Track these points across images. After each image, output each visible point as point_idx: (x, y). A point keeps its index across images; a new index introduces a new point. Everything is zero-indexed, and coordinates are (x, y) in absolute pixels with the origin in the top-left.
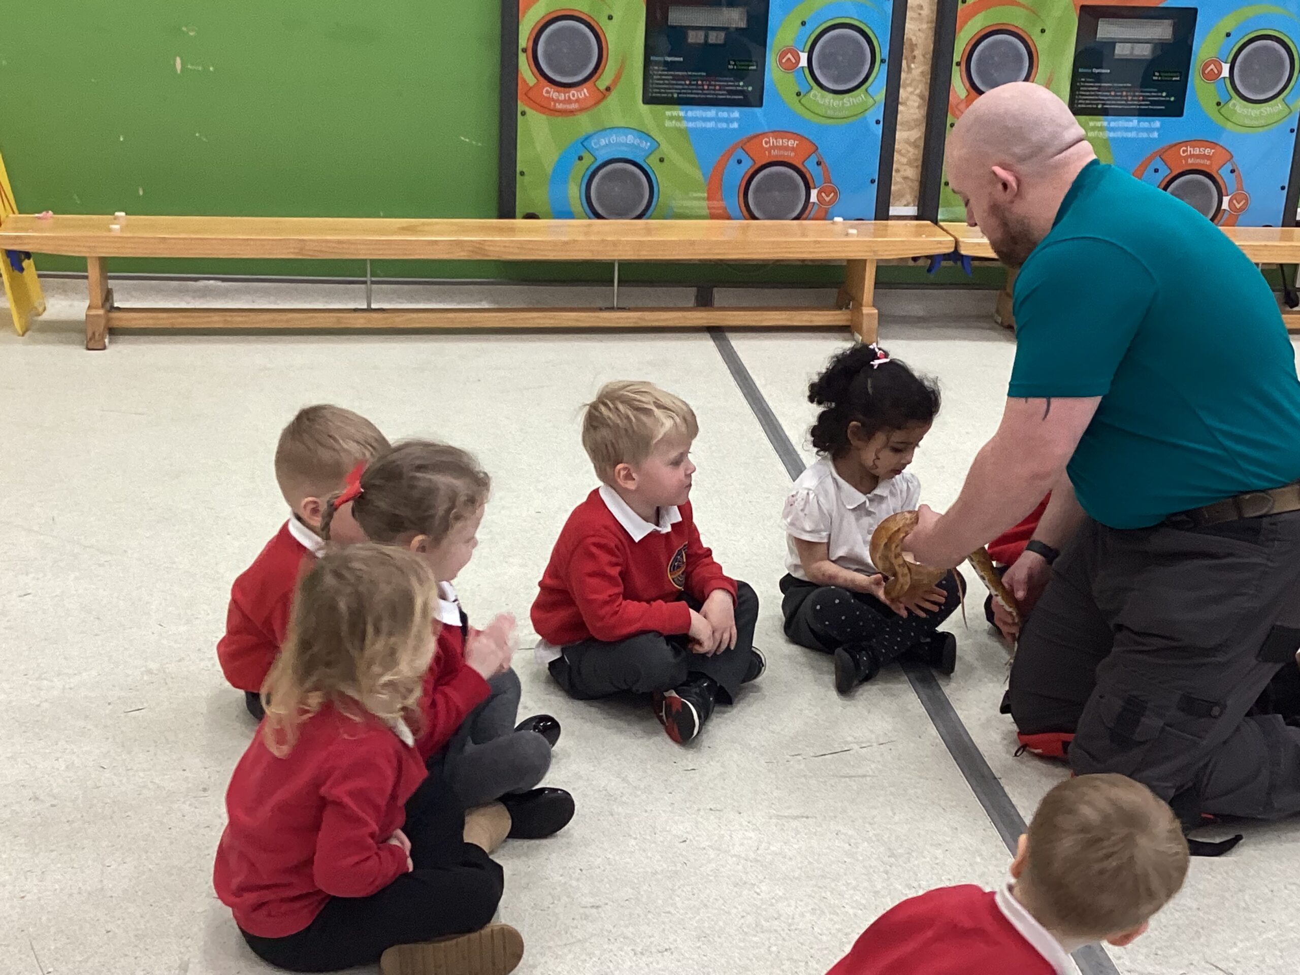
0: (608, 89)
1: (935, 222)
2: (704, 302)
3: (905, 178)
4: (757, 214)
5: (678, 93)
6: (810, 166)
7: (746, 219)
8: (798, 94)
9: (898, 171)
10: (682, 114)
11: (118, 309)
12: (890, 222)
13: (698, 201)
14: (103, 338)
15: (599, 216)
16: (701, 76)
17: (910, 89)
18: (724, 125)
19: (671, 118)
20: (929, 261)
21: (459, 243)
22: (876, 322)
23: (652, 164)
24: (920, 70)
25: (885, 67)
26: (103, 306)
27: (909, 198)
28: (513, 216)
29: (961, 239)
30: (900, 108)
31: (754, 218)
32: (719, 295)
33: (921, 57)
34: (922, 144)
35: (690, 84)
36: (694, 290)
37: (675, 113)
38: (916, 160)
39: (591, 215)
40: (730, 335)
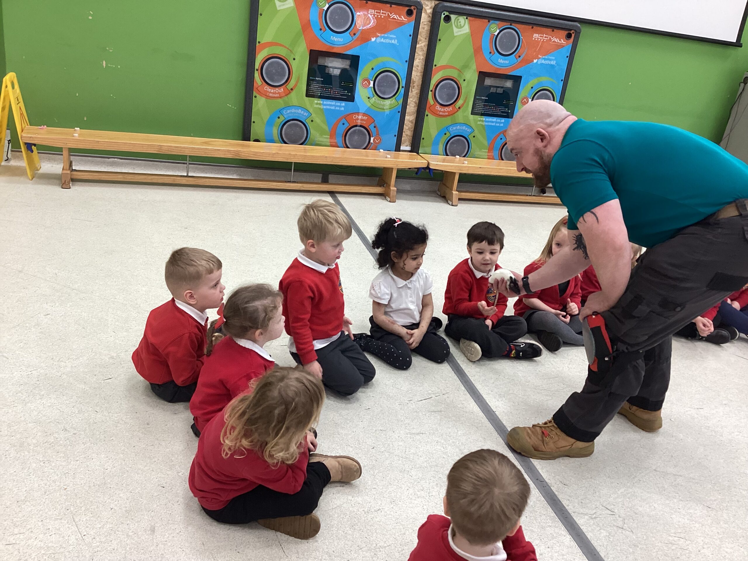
0: (292, 89)
1: (418, 153)
2: (325, 181)
3: (407, 135)
4: (349, 146)
5: (320, 94)
6: (371, 128)
7: (345, 148)
8: (369, 98)
9: (405, 132)
10: (321, 102)
11: (75, 170)
12: (400, 153)
13: (326, 139)
14: (69, 184)
15: (285, 143)
16: (330, 87)
17: (411, 99)
18: (338, 108)
19: (317, 104)
20: (416, 170)
21: (228, 151)
22: (396, 192)
23: (308, 122)
24: (416, 92)
25: (403, 89)
26: (69, 169)
27: (408, 143)
28: (250, 141)
29: (430, 162)
30: (408, 107)
31: (348, 147)
32: (331, 177)
33: (417, 87)
34: (414, 122)
35: (326, 90)
36: (321, 175)
37: (319, 102)
38: (412, 128)
39: (283, 142)
40: (337, 195)
